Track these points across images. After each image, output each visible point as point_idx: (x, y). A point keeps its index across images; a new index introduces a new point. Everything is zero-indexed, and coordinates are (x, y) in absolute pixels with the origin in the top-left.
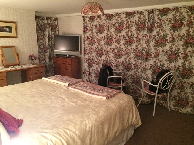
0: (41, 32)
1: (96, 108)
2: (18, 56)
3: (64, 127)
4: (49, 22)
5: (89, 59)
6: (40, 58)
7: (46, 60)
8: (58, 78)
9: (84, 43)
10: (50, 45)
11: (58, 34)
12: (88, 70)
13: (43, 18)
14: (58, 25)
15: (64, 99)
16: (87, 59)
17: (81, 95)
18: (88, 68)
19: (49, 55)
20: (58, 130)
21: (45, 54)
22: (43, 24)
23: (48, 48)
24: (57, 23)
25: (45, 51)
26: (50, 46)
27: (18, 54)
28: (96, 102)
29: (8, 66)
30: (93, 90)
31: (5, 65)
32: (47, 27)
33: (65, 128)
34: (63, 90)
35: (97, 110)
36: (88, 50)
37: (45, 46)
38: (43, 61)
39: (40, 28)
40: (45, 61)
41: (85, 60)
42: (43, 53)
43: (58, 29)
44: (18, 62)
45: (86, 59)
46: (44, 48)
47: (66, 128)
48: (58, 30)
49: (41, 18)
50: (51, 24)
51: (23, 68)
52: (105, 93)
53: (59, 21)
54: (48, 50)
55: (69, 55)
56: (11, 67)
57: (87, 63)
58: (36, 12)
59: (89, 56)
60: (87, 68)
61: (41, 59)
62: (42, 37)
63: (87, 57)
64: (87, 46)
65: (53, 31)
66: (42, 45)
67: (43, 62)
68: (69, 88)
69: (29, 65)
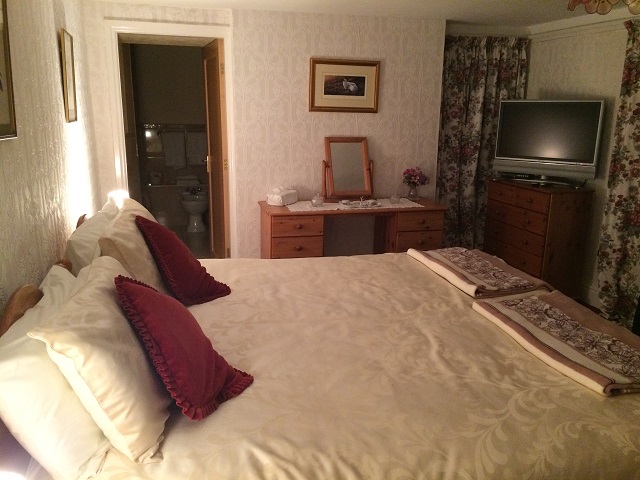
0: (460, 92)
1: (526, 419)
2: (369, 169)
3: (345, 454)
4: (496, 54)
5: (633, 198)
6: (444, 180)
7: (464, 187)
8: (456, 259)
9: (618, 134)
10: (487, 137)
11: (522, 96)
12: (617, 244)
13: (473, 43)
14: (528, 62)
15: (427, 342)
16: (620, 197)
17: (502, 345)
18: (621, 238)
19: (477, 170)
20: (317, 459)
21: (463, 167)
22: (471, 64)
23: (476, 147)
24: (524, 57)
25: (462, 159)
26: (485, 142)
27: (370, 163)
28: (546, 392)
29: (336, 198)
30: (565, 338)
31: (329, 194)
32: (483, 72)
33: (344, 460)
34: (444, 308)
35: (525, 429)
36: (631, 163)
37: (467, 140)
38: (453, 190)
39: (458, 79)
40: (460, 192)
41: (612, 201)
42: (455, 165)
43: (526, 78)
44: (367, 187)
45: (617, 199)
46: (462, 148)
47: (351, 461)
48: (526, 84)
49: (467, 43)
50: (501, 60)
51: (375, 208)
52: (610, 366)
53: (533, 46)
54: (477, 155)
55: (549, 178)
56: (344, 201)
57: (619, 214)
58: (449, 22)
59: (631, 189)
60: (614, 234)
61: (448, 184)
62: (461, 109)
63: (621, 189)
64: (628, 143)
65: (506, 86)
66: (455, 135)
67: (453, 195)
68: (471, 306)
69: (398, 202)
